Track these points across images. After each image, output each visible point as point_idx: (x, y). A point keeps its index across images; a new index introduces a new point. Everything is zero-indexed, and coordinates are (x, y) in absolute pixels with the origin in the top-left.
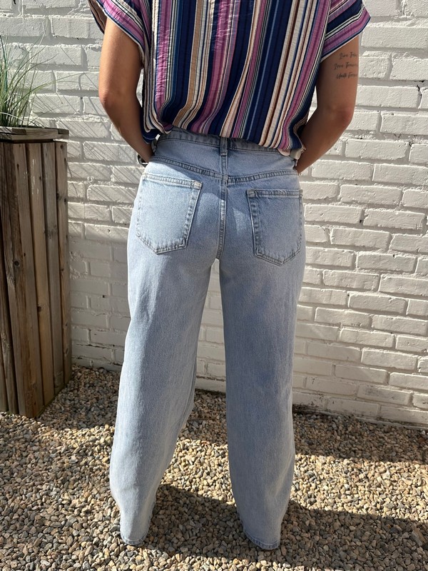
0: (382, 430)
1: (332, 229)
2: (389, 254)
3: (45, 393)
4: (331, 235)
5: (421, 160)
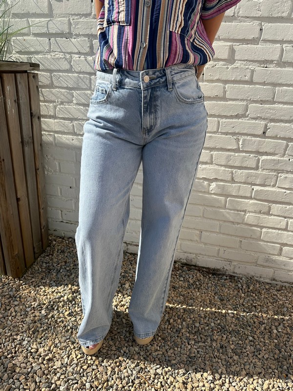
0: (276, 288)
1: (242, 138)
3: (27, 259)
4: (240, 143)
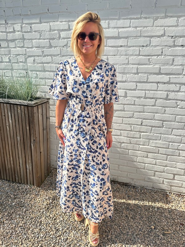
0: (154, 192)
1: (133, 126)
2: (152, 134)
3: (42, 179)
4: (132, 128)
5: (160, 105)
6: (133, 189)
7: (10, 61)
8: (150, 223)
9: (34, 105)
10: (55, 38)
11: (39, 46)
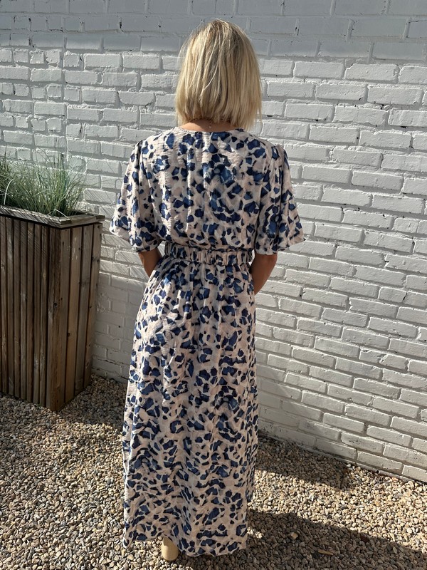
0: (316, 458)
1: (281, 298)
2: (321, 322)
3: (67, 394)
4: (279, 302)
5: (344, 258)
6: (270, 445)
7: (30, 129)
8: (289, 525)
9: (62, 226)
10: (130, 87)
11: (95, 100)
